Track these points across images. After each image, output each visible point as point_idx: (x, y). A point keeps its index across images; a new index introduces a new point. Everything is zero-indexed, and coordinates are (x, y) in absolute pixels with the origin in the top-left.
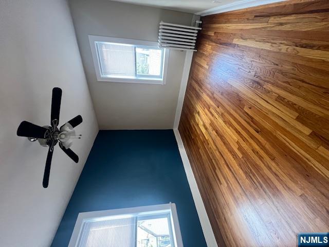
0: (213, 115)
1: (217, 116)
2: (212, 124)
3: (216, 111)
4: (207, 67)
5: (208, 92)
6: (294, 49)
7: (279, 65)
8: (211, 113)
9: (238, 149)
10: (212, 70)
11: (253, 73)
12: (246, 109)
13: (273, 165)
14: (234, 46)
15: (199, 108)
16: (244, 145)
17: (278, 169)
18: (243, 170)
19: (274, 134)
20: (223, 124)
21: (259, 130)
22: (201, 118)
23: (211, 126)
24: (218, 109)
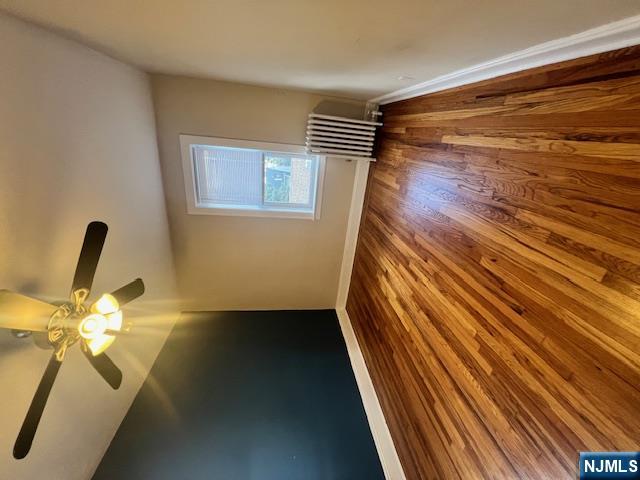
0: (416, 278)
1: (425, 279)
2: (416, 297)
3: (423, 269)
4: (397, 187)
5: (402, 232)
6: (565, 145)
7: (541, 175)
8: (412, 273)
9: (480, 351)
10: (406, 191)
11: (490, 193)
12: (485, 263)
13: (569, 390)
14: (446, 147)
15: (386, 263)
16: (491, 342)
17: (585, 402)
18: (498, 406)
19: (559, 316)
20: (440, 296)
21: (523, 308)
22: (392, 285)
23: (415, 300)
24: (425, 265)
